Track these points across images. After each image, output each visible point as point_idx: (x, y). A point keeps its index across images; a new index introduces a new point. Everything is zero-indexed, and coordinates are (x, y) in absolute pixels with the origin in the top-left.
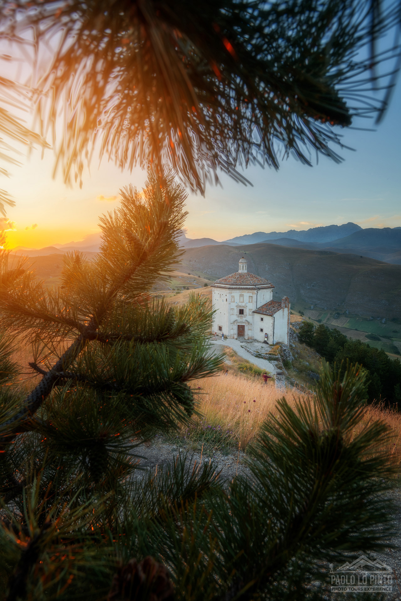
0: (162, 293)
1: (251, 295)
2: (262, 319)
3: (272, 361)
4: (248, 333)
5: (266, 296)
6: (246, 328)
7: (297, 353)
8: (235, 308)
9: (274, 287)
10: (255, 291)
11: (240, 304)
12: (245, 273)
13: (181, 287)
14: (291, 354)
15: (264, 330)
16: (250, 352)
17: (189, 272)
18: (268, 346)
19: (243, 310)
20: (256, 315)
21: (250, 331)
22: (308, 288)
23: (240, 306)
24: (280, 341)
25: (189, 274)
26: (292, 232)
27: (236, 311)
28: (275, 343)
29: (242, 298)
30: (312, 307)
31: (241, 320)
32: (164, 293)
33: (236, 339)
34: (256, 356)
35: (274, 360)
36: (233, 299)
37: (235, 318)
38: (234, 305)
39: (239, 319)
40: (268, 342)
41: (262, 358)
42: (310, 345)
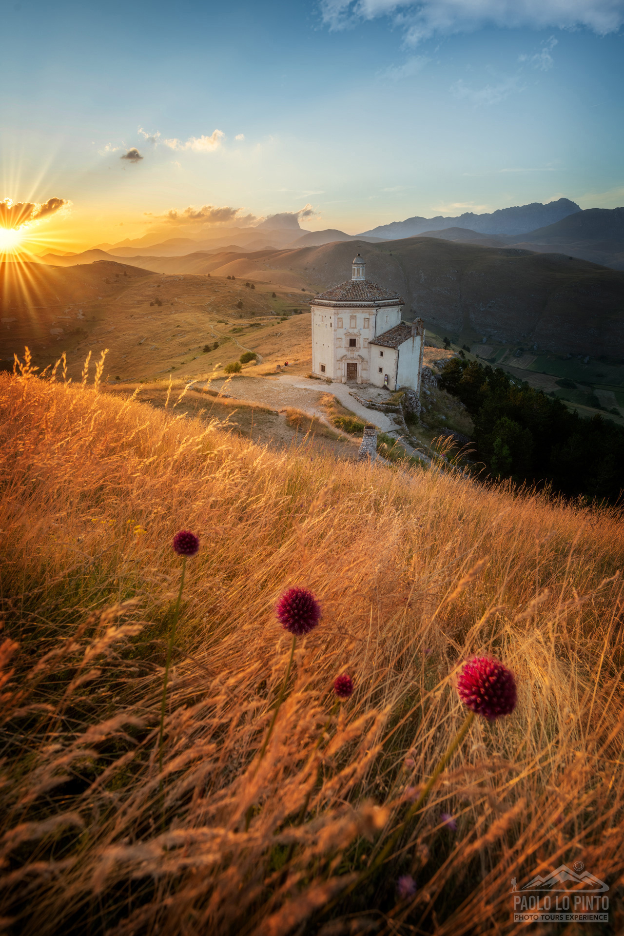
0: (260, 319)
1: (368, 317)
2: (382, 354)
3: (390, 414)
4: (361, 374)
5: (391, 317)
6: (359, 368)
7: (432, 403)
8: (344, 337)
9: (403, 304)
10: (374, 311)
11: (351, 331)
12: (361, 282)
13: (290, 311)
14: (419, 404)
15: (383, 370)
16: (361, 402)
17: (304, 287)
18: (388, 392)
19: (355, 340)
20: (373, 347)
21: (364, 372)
22: (482, 310)
23: (351, 334)
24: (406, 385)
25: (303, 290)
26: (468, 217)
27: (345, 342)
28: (398, 388)
29: (353, 322)
30: (485, 339)
31: (353, 355)
32: (263, 319)
33: (345, 383)
34: (369, 407)
35: (393, 412)
36: (340, 323)
37: (343, 352)
38: (341, 333)
39: (349, 354)
40: (388, 387)
41: (376, 409)
42: (453, 391)
